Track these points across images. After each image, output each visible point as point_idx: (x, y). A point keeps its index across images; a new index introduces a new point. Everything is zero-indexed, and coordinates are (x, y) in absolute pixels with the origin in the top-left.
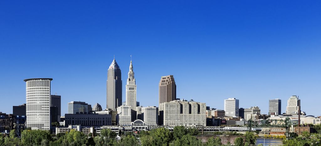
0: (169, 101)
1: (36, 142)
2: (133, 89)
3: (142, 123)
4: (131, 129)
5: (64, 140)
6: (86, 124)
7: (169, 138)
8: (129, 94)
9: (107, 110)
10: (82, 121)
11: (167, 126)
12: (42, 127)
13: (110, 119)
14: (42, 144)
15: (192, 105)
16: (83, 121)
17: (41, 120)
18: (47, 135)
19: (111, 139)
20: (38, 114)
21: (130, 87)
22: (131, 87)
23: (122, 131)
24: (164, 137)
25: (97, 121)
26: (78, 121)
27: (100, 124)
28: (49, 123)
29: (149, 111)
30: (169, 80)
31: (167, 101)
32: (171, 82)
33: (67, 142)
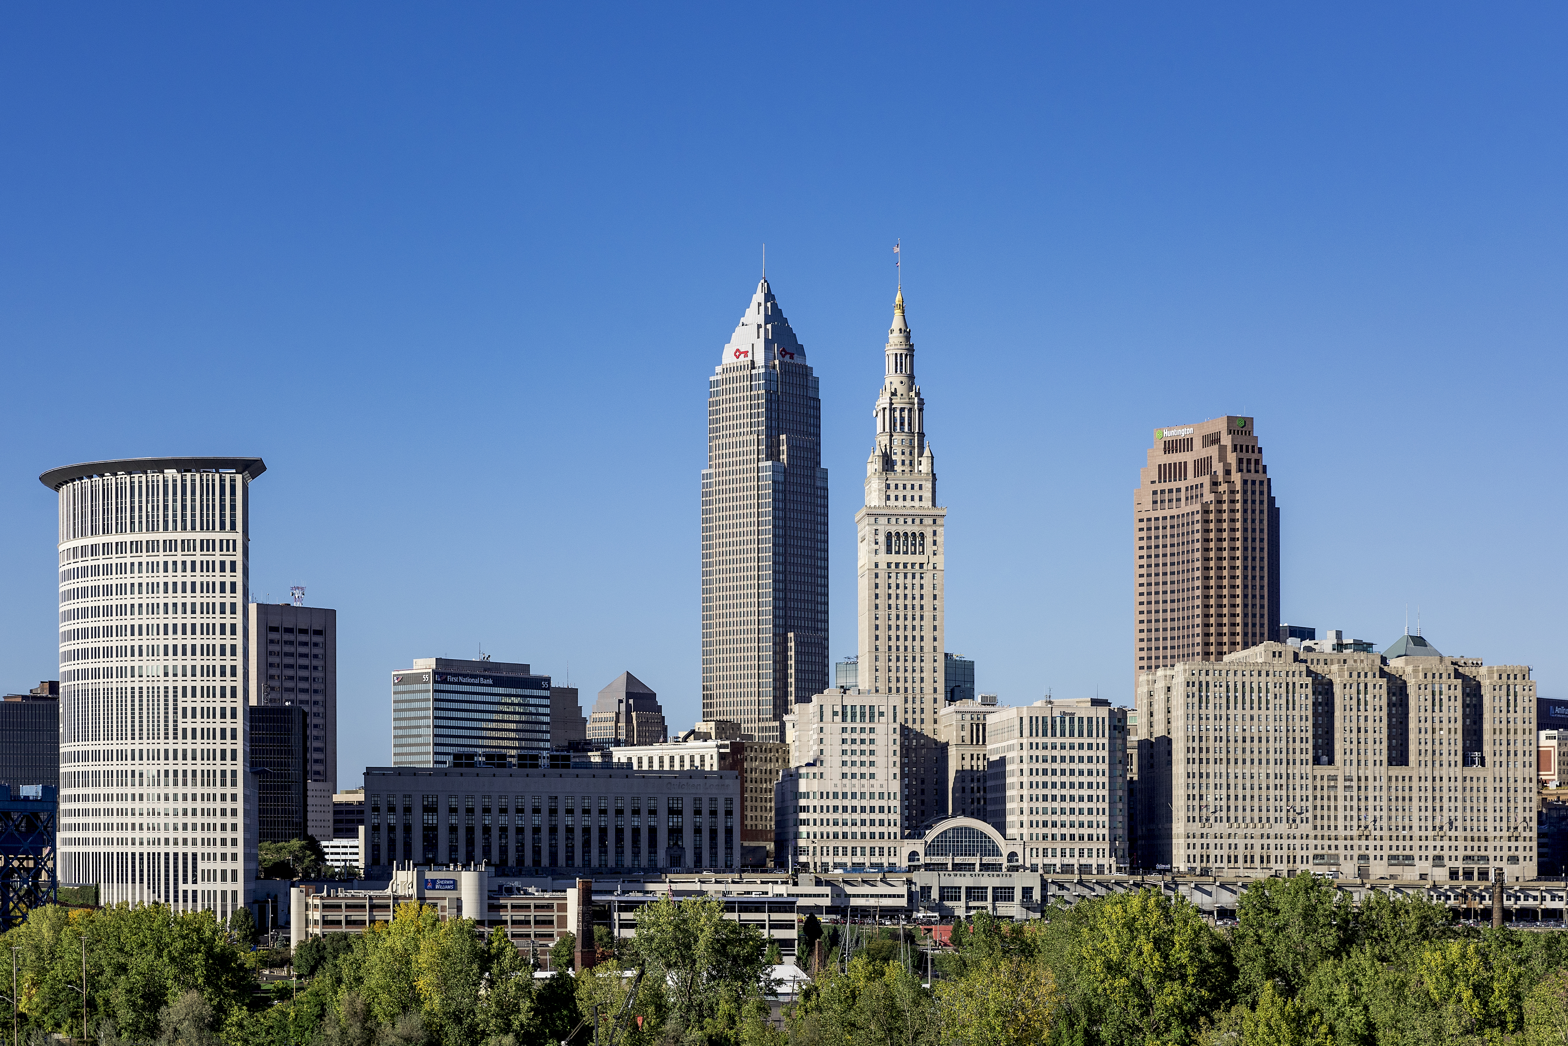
0: (1221, 654)
1: (126, 1016)
2: (916, 541)
3: (996, 852)
4: (903, 902)
5: (343, 994)
6: (537, 862)
7: (1200, 983)
8: (882, 591)
9: (706, 737)
10: (504, 830)
11: (1205, 872)
12: (182, 887)
13: (729, 813)
14: (169, 1033)
15: (1412, 691)
16: (511, 833)
17: (171, 820)
18: (210, 954)
19: (722, 990)
20: (150, 768)
21: (893, 529)
22: (901, 529)
23: (823, 918)
24: (1162, 978)
25: (619, 832)
26: (470, 830)
27: (644, 861)
28: (240, 850)
29: (1049, 740)
30: (1222, 458)
31: (1207, 654)
32: (1236, 477)
33: (368, 1014)
